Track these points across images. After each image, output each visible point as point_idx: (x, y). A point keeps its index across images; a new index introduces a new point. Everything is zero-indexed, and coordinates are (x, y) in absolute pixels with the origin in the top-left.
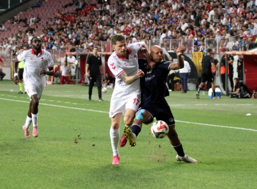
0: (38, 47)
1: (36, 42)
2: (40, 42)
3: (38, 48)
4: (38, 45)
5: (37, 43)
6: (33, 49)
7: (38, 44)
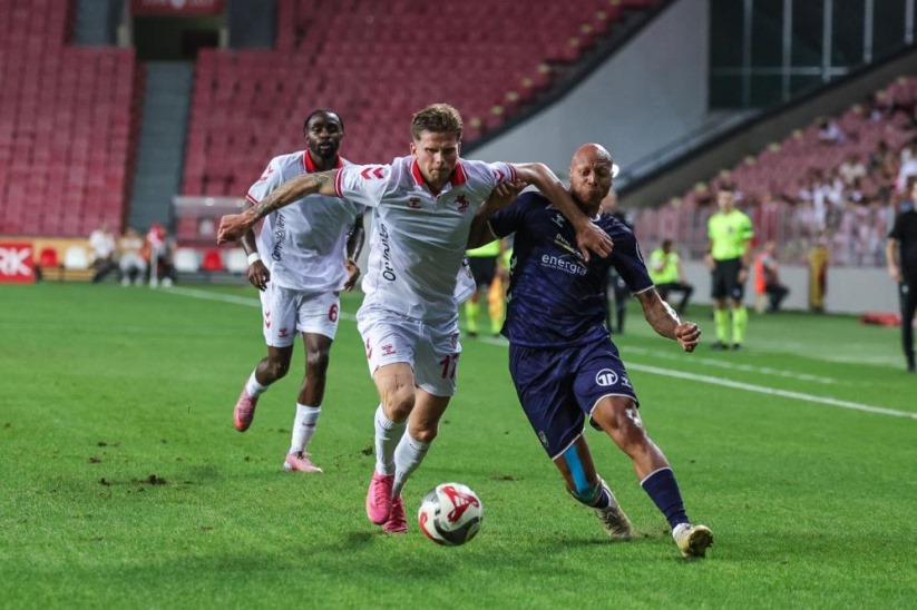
0: (326, 147)
1: (319, 131)
2: (333, 132)
3: (326, 150)
4: (325, 141)
5: (322, 135)
6: (308, 153)
7: (328, 138)
